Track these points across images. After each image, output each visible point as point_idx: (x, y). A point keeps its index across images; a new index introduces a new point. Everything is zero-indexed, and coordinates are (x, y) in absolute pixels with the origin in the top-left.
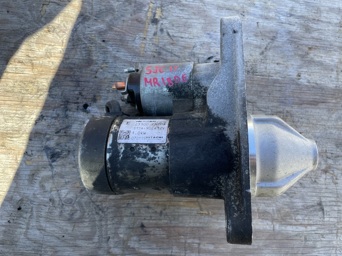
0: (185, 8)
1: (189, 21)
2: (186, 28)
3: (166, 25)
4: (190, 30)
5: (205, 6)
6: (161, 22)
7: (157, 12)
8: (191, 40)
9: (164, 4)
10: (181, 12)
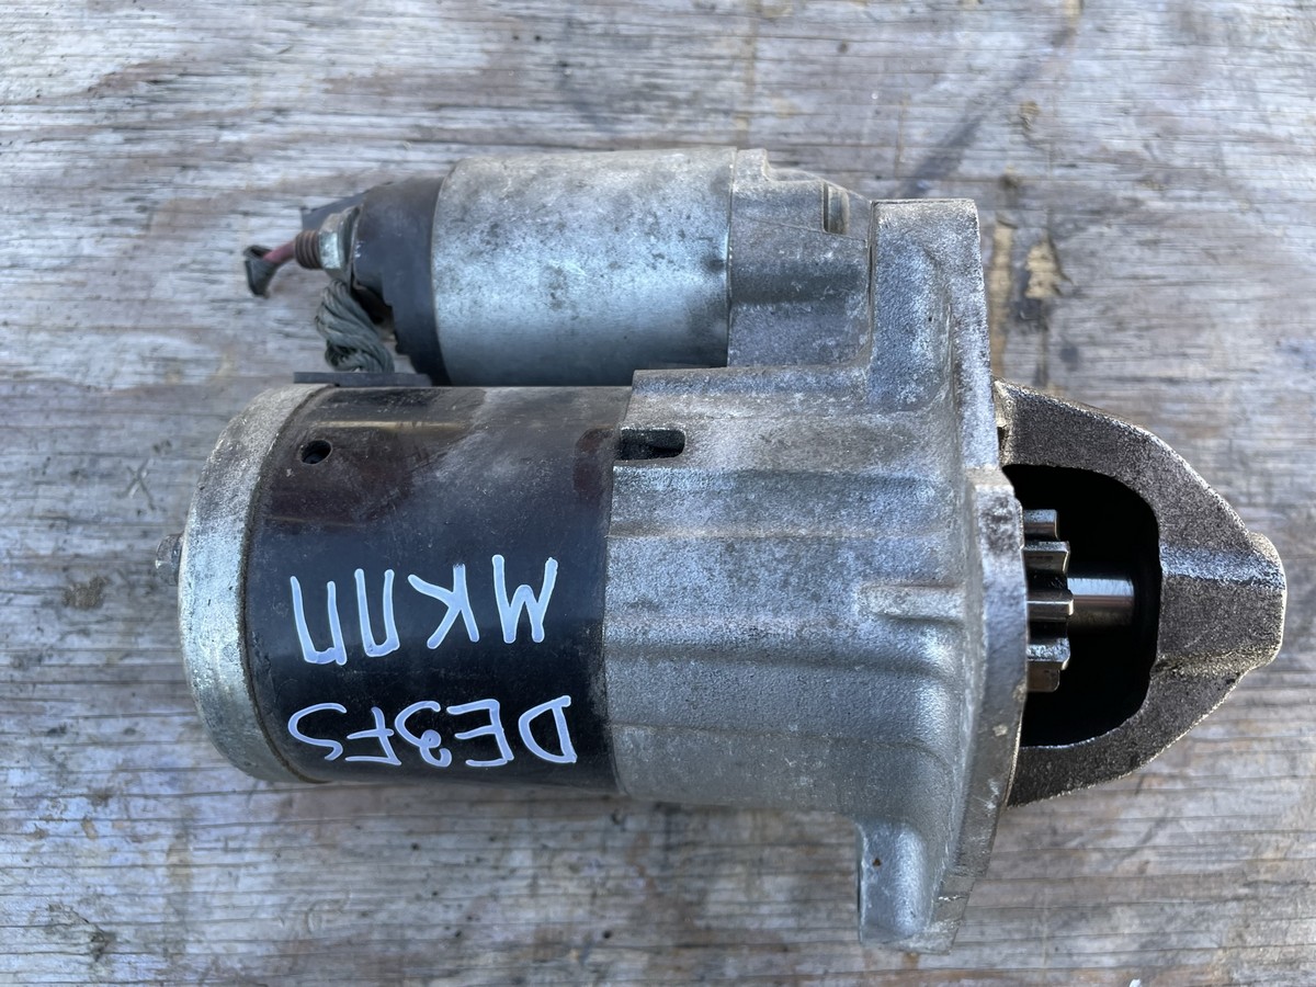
0: (1164, 235)
1: (1194, 294)
2: (1185, 333)
3: (1088, 325)
4: (1206, 337)
5: (1258, 211)
6: (1059, 315)
7: (1033, 265)
8: (1216, 388)
9: (1062, 224)
10: (1148, 254)
